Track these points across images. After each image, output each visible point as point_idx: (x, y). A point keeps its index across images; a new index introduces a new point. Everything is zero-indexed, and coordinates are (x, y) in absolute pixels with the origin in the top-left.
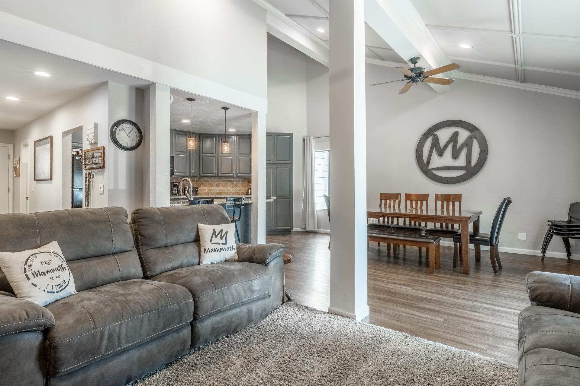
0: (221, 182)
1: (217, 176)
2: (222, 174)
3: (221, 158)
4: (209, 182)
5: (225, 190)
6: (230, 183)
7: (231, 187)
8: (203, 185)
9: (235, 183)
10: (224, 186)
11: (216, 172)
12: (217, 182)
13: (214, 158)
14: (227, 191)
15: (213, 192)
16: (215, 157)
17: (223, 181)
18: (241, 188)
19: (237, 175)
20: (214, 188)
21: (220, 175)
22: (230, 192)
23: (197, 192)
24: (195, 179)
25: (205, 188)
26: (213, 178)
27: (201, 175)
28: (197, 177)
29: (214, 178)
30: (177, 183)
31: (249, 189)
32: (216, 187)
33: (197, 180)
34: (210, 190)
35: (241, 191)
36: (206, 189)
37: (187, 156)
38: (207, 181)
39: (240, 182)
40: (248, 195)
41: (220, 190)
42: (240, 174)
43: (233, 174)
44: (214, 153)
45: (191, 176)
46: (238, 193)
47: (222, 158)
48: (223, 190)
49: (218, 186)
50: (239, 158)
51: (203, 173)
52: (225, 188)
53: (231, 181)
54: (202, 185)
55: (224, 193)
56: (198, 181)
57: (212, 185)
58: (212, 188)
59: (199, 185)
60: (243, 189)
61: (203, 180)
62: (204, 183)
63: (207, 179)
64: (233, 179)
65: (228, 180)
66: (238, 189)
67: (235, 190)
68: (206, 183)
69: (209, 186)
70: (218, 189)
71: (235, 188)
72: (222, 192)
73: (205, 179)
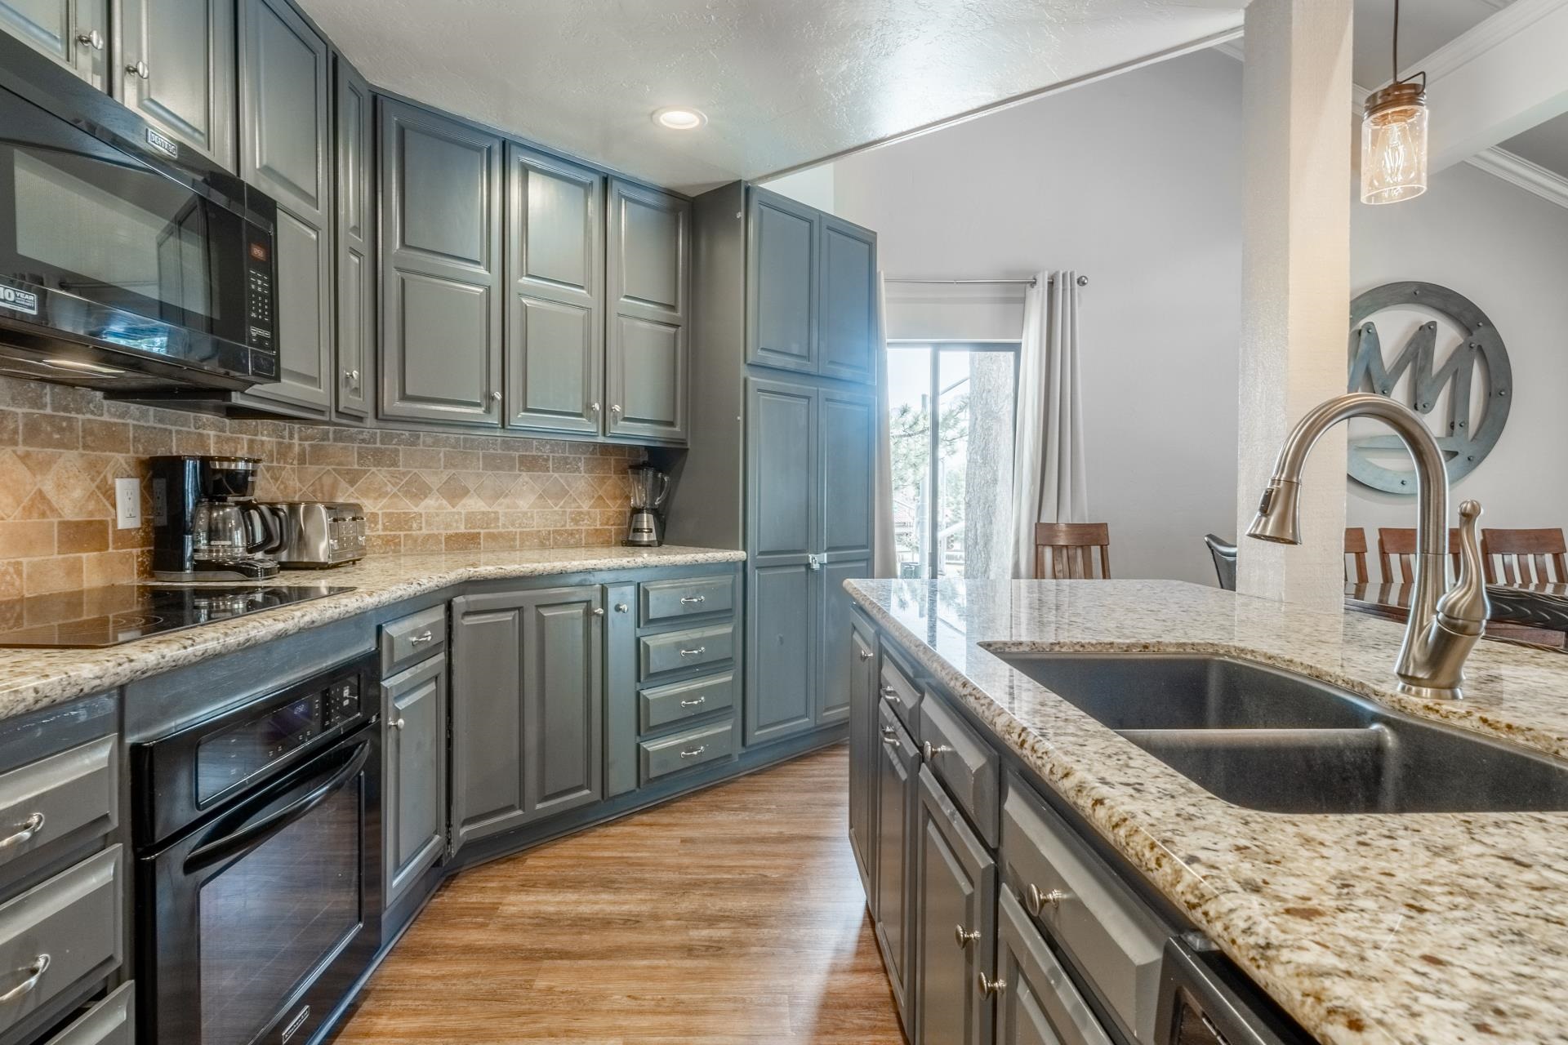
0: (477, 464)
2: (527, 411)
4: (394, 464)
5: (502, 520)
6: (525, 476)
7: (532, 498)
8: (352, 483)
9: (556, 475)
10: (498, 494)
11: (497, 395)
12: (449, 463)
14: (513, 525)
15: (424, 531)
18: (585, 506)
19: (613, 429)
20: (430, 504)
22: (529, 534)
24: (291, 437)
26: (425, 435)
27: (387, 411)
29: (429, 441)
31: (637, 511)
32: (444, 502)
34: (401, 521)
35: (584, 526)
37: (317, 243)
38: (380, 458)
39: (578, 470)
41: (470, 518)
42: (626, 419)
45: (340, 410)
48: (489, 519)
49: (455, 492)
50: (622, 320)
51: (404, 396)
52: (501, 507)
53: (530, 464)
54: (343, 484)
55: (493, 537)
56: (317, 455)
57: (420, 491)
58: (416, 510)
59: (326, 489)
60: (598, 510)
61: (356, 445)
62: (356, 467)
63: (382, 443)
64: (548, 447)
65: (517, 454)
66: (568, 510)
67: (557, 517)
68: (374, 469)
69: (395, 490)
70: (454, 510)
71: (556, 505)
72: (479, 533)
73: (363, 441)
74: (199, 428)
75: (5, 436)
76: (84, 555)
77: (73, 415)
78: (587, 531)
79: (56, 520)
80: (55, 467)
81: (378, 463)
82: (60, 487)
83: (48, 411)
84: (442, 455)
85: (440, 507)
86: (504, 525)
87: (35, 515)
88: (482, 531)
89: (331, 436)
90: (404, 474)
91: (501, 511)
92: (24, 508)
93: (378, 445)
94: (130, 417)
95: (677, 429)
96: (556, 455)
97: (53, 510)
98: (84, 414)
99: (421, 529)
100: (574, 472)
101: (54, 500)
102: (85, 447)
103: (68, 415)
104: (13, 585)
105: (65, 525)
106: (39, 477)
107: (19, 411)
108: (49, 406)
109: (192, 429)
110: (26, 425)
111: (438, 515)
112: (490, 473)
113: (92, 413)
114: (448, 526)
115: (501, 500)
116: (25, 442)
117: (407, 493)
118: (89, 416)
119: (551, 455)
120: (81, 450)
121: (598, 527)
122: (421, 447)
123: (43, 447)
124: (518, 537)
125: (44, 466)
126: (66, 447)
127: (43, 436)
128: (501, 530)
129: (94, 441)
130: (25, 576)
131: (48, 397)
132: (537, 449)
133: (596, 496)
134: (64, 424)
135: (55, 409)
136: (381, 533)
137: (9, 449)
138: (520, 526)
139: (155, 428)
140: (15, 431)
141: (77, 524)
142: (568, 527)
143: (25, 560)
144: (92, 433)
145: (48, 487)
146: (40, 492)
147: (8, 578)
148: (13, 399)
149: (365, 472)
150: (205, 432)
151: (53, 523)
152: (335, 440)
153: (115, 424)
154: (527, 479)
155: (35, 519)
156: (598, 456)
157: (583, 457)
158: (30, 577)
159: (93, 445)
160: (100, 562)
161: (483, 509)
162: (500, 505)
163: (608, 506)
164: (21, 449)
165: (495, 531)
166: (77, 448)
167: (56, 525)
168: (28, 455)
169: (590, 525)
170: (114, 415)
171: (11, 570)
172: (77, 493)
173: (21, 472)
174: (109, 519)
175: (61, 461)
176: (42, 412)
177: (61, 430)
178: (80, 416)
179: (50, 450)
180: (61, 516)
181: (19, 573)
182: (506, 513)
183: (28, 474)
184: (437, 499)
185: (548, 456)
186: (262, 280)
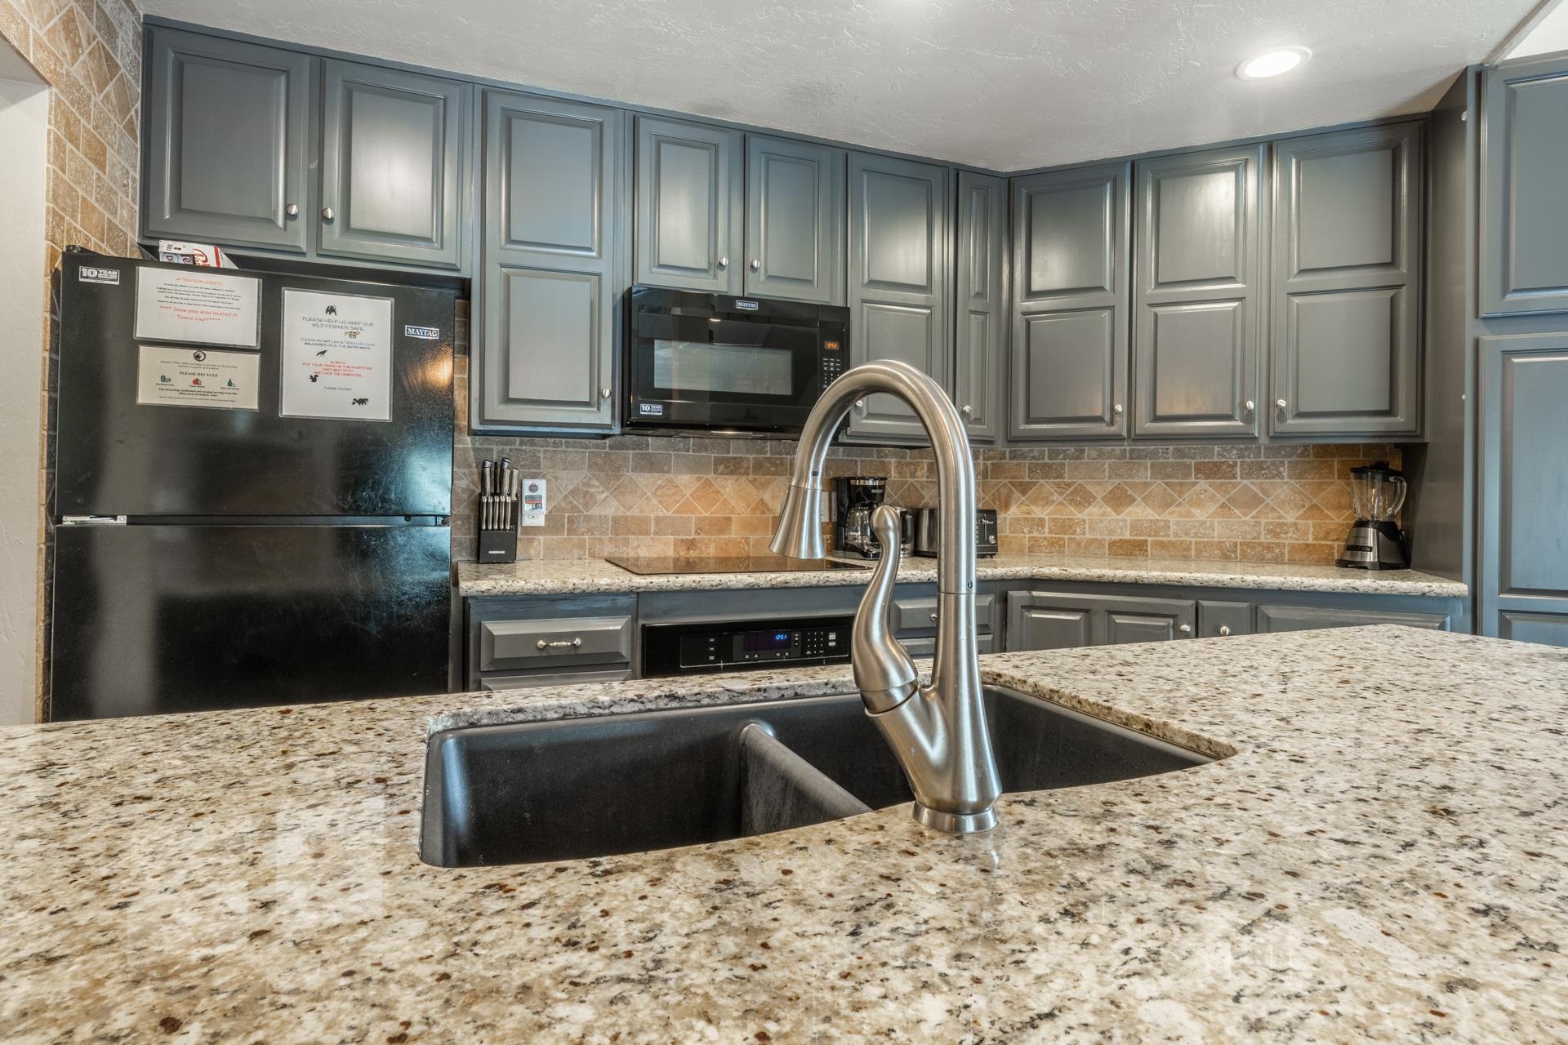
0: (1144, 474)
1: (1125, 434)
2: (1157, 419)
3: (1156, 315)
4: (1060, 476)
5: (1173, 528)
6: (1203, 484)
7: (1213, 508)
8: (1024, 493)
9: (1246, 482)
10: (1166, 504)
11: (1119, 408)
12: (1114, 473)
13: (1107, 314)
14: (1187, 534)
15: (1087, 536)
16: (1112, 308)
17: (1159, 471)
18: (1290, 517)
19: (1280, 428)
20: (1092, 512)
21: (1145, 426)
22: (1206, 544)
23: (992, 538)
25: (1038, 512)
26: (1090, 451)
27: (1014, 433)
28: (991, 442)
29: (1094, 454)
30: (870, 483)
31: (1362, 524)
32: (1109, 510)
33: (989, 462)
34: (1066, 526)
35: (1289, 539)
36: (1042, 520)
37: (929, 317)
38: (1047, 471)
39: (1279, 475)
40: (1361, 566)
41: (1136, 526)
42: (1300, 415)
43: (1249, 417)
44: (1108, 287)
46: (1269, 547)
47: (1160, 310)
48: (1158, 527)
49: (1119, 499)
50: (1296, 300)
51: (1029, 420)
52: (1172, 517)
53: (1211, 471)
54: (1017, 494)
55: (1162, 545)
57: (1082, 498)
58: (1080, 516)
59: (1003, 497)
60: (1310, 522)
61: (1027, 462)
62: (1027, 479)
63: (1050, 458)
64: (1235, 452)
65: (1193, 462)
66: (1263, 521)
67: (1247, 528)
68: (1042, 481)
69: (1061, 499)
70: (1120, 517)
71: (1245, 515)
72: (1146, 541)
73: (1034, 458)
74: (882, 457)
75: (742, 471)
77: (784, 456)
78: (1293, 547)
79: (771, 516)
80: (771, 486)
81: (1046, 476)
82: (773, 497)
83: (769, 455)
84: (1106, 466)
85: (1103, 515)
86: (1176, 535)
87: (758, 513)
88: (1150, 539)
89: (1007, 456)
90: (1069, 485)
91: (1172, 520)
92: (752, 509)
93: (1046, 460)
95: (1400, 419)
96: (1248, 460)
97: (769, 510)
99: (1084, 533)
100: (1273, 477)
101: (767, 504)
103: (781, 456)
104: (744, 550)
106: (761, 492)
107: (751, 457)
108: (769, 452)
109: (876, 458)
110: (754, 464)
111: (1101, 521)
112: (1159, 481)
114: (1112, 532)
115: (1173, 508)
116: (753, 473)
117: (1072, 501)
119: (1239, 461)
121: (1311, 541)
122: (1086, 460)
123: (764, 475)
124: (1193, 547)
125: (765, 486)
126: (778, 474)
127: (764, 469)
128: (1172, 538)
130: (751, 545)
131: (769, 447)
132: (1219, 454)
133: (1307, 505)
134: (778, 462)
135: (772, 453)
136: (1047, 535)
137: (744, 478)
138: (1196, 535)
139: (844, 460)
140: (748, 468)
142: (1262, 539)
143: (751, 537)
145: (767, 497)
146: (762, 499)
148: (747, 450)
149: (1034, 484)
150: (887, 459)
151: (769, 517)
152: (1011, 459)
154: (1206, 486)
155: (758, 515)
156: (1312, 458)
157: (1286, 461)
158: (754, 546)
161: (1150, 517)
162: (1170, 513)
163: (1327, 517)
164: (751, 477)
165: (1165, 539)
167: (771, 519)
168: (755, 480)
169: (1296, 539)
171: (743, 541)
173: (750, 488)
175: (775, 483)
176: (764, 456)
177: (776, 465)
179: (768, 477)
180: (774, 514)
181: (748, 544)
182: (1178, 522)
183: (755, 490)
184: (1101, 507)
185: (1236, 463)
186: (835, 362)
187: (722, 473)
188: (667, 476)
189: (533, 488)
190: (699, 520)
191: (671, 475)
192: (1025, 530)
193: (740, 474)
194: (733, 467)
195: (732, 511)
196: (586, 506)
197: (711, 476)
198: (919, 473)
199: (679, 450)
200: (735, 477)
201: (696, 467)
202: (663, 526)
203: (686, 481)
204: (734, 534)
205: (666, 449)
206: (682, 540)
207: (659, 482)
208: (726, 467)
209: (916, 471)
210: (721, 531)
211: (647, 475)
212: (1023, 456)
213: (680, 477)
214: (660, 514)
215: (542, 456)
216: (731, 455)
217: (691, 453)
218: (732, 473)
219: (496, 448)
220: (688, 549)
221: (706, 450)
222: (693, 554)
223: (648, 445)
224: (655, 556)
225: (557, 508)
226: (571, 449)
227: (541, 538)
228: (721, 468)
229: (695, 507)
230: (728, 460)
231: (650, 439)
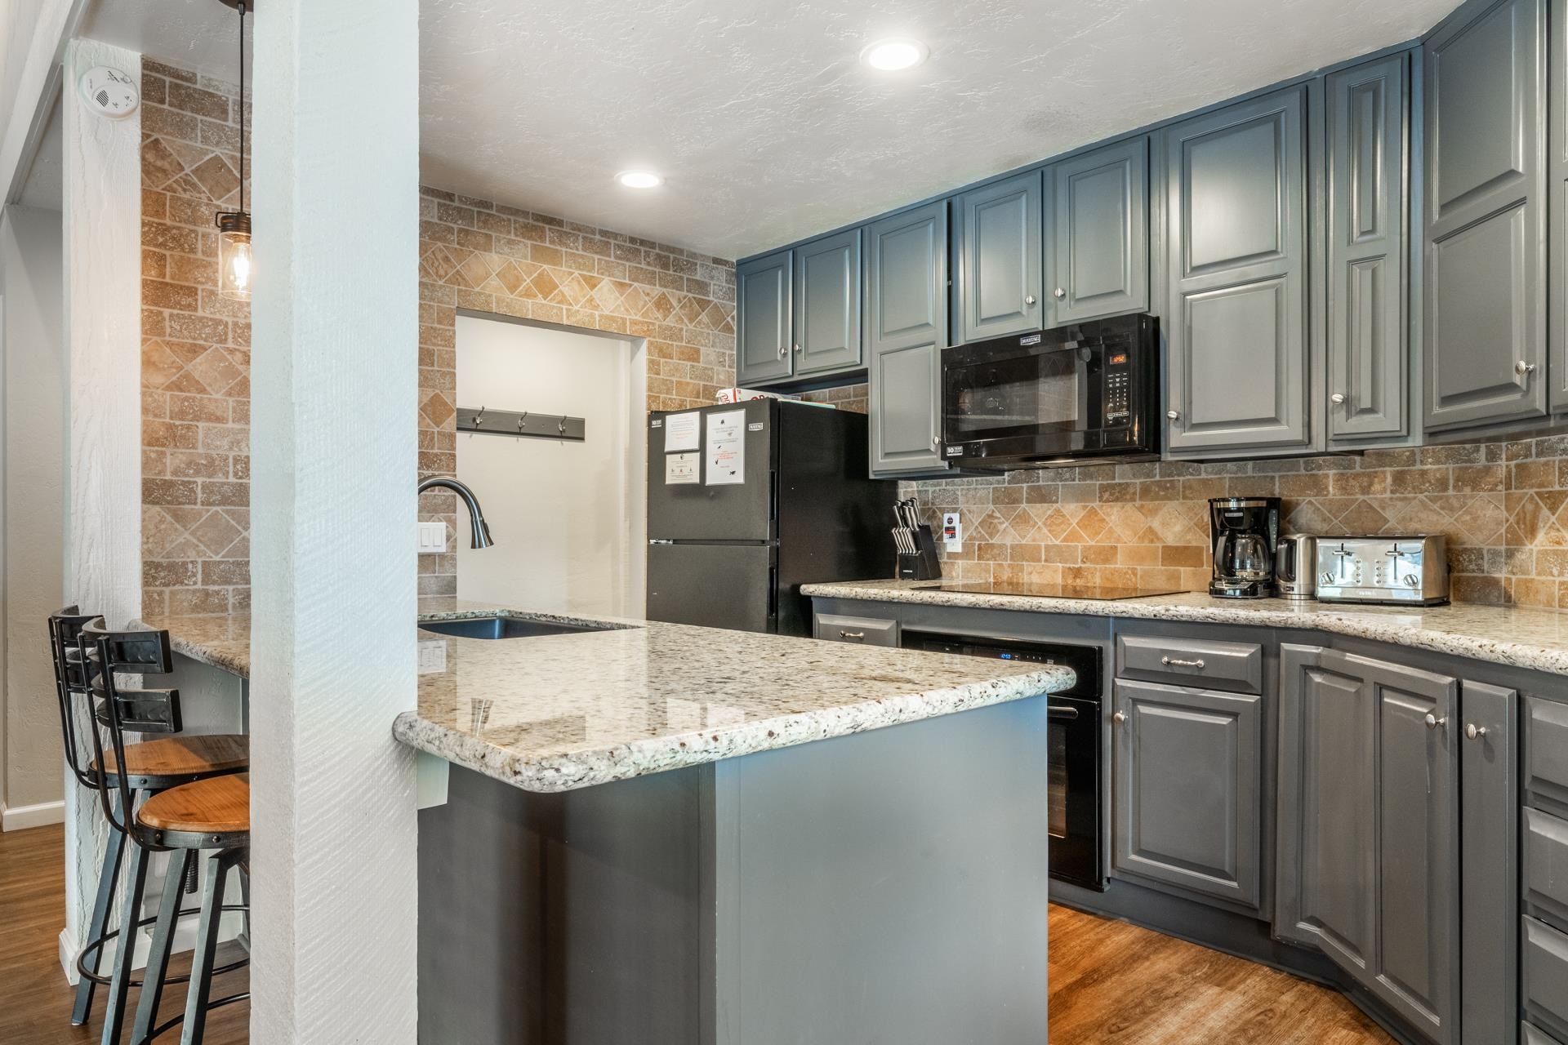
8: (1553, 509)
13: (1521, 213)
16: (1524, 201)
27: (1425, 422)
28: (1393, 440)
30: (1232, 504)
33: (1514, 463)
37: (1280, 289)
51: (1439, 400)
54: (1545, 511)
62: (1557, 488)
74: (1313, 469)
75: (1128, 497)
76: (1182, 569)
77: (1176, 478)
79: (1160, 545)
80: (1161, 513)
82: (1164, 524)
83: (1158, 478)
87: (1146, 541)
92: (1139, 537)
94: (1227, 472)
97: (1159, 539)
98: (1184, 476)
101: (1159, 533)
102: (1185, 497)
103: (1172, 479)
104: (1131, 580)
105: (1166, 548)
106: (1149, 519)
107: (1138, 481)
108: (1158, 475)
109: (1303, 472)
110: (1141, 489)
113: (1191, 474)
116: (1141, 499)
118: (1189, 477)
120: (1181, 500)
123: (1152, 500)
125: (1153, 512)
126: (1169, 499)
127: (1152, 494)
129: (1192, 493)
130: (1139, 576)
131: (1158, 470)
134: (1168, 485)
137: (1130, 504)
139: (1254, 477)
140: (1135, 493)
141: (1177, 548)
143: (1138, 567)
144: (1190, 488)
145: (1156, 524)
146: (1150, 527)
147: (1128, 576)
148: (1134, 475)
150: (1321, 472)
151: (1158, 547)
153: (1211, 480)
155: (1146, 544)
158: (1141, 577)
159: (1191, 496)
160: (1195, 574)
164: (1138, 503)
166: (1178, 500)
167: (1161, 548)
168: (1142, 506)
170: (1211, 473)
171: (1130, 572)
172: (1178, 528)
173: (1137, 516)
174: (1204, 546)
175: (1165, 509)
176: (1152, 480)
178: (1181, 478)
179: (1157, 502)
180: (1165, 542)
181: (1135, 575)
183: (1143, 518)
186: (1120, 377)
187: (1107, 501)
188: (1055, 505)
189: (950, 521)
190: (1086, 549)
191: (1058, 505)
192: (1555, 572)
193: (1126, 500)
194: (1118, 494)
195: (1118, 540)
196: (991, 535)
197: (1096, 504)
198: (1377, 487)
199: (1066, 480)
200: (1120, 504)
201: (1082, 496)
202: (1053, 553)
203: (1073, 511)
204: (1120, 563)
205: (1053, 481)
206: (1069, 568)
207: (1049, 512)
208: (1111, 494)
209: (1371, 484)
210: (1106, 561)
211: (1038, 505)
212: (1551, 450)
213: (1067, 506)
214: (1050, 544)
215: (959, 493)
216: (1117, 481)
217: (1077, 482)
218: (1117, 500)
219: (931, 489)
220: (1075, 577)
221: (1091, 478)
222: (1079, 582)
223: (1038, 478)
224: (1045, 582)
225: (971, 538)
226: (979, 486)
227: (960, 562)
228: (1106, 495)
229: (1082, 536)
230: (1113, 487)
231: (1040, 471)
